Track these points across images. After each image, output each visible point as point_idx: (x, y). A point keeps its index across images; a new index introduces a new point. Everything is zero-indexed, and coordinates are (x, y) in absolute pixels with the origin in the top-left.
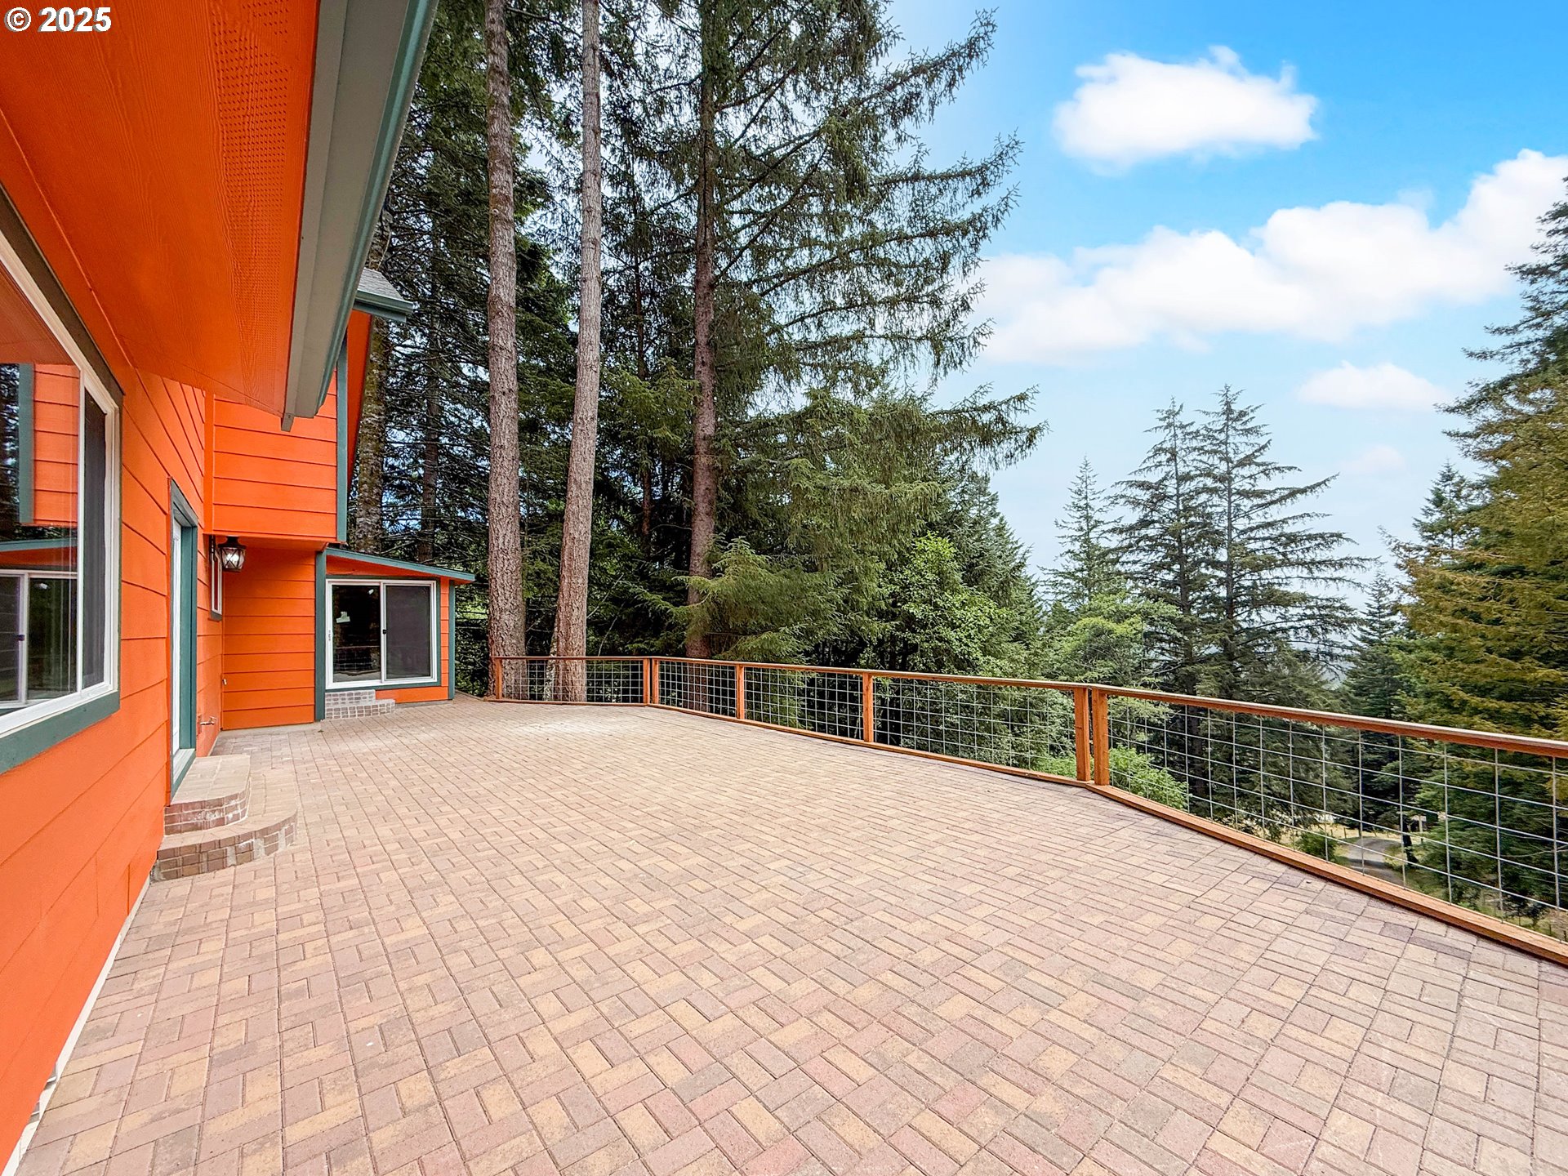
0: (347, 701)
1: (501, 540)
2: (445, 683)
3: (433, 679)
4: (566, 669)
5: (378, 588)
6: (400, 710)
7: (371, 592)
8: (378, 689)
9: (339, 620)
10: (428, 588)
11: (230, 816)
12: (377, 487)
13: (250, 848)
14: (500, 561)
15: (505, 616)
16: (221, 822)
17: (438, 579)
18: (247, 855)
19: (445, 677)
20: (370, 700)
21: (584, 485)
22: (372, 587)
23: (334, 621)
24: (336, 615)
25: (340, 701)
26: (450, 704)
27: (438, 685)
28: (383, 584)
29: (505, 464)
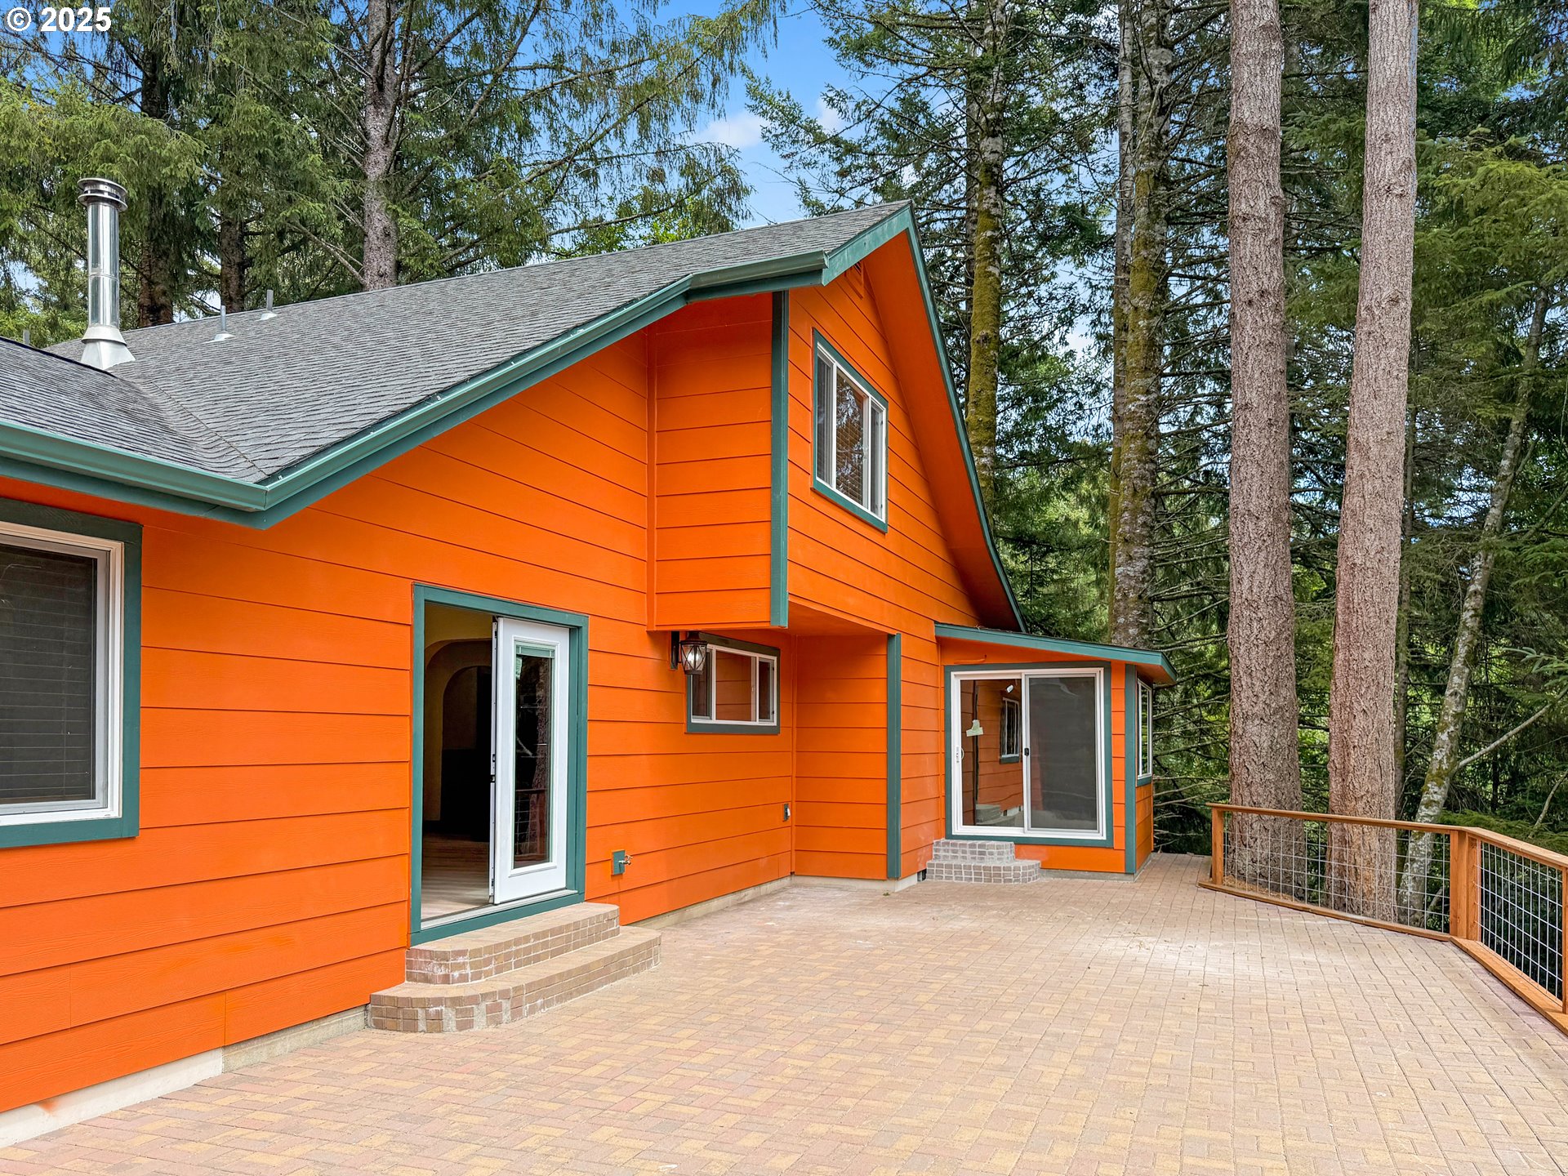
0: (968, 855)
1: (1246, 583)
2: (1119, 843)
3: (1100, 835)
4: (1344, 842)
5: (1017, 683)
6: (1045, 880)
7: (1010, 689)
8: (1019, 842)
9: (970, 733)
10: (1090, 682)
11: (456, 974)
12: (1144, 513)
13: (439, 1017)
14: (1245, 622)
15: (1253, 728)
16: (446, 979)
17: (1107, 666)
18: (436, 1024)
19: (1119, 833)
20: (1004, 859)
21: (1375, 450)
22: (1012, 682)
23: (963, 732)
24: (966, 726)
25: (960, 854)
26: (1128, 882)
27: (1105, 846)
28: (1024, 675)
29: (1254, 437)
